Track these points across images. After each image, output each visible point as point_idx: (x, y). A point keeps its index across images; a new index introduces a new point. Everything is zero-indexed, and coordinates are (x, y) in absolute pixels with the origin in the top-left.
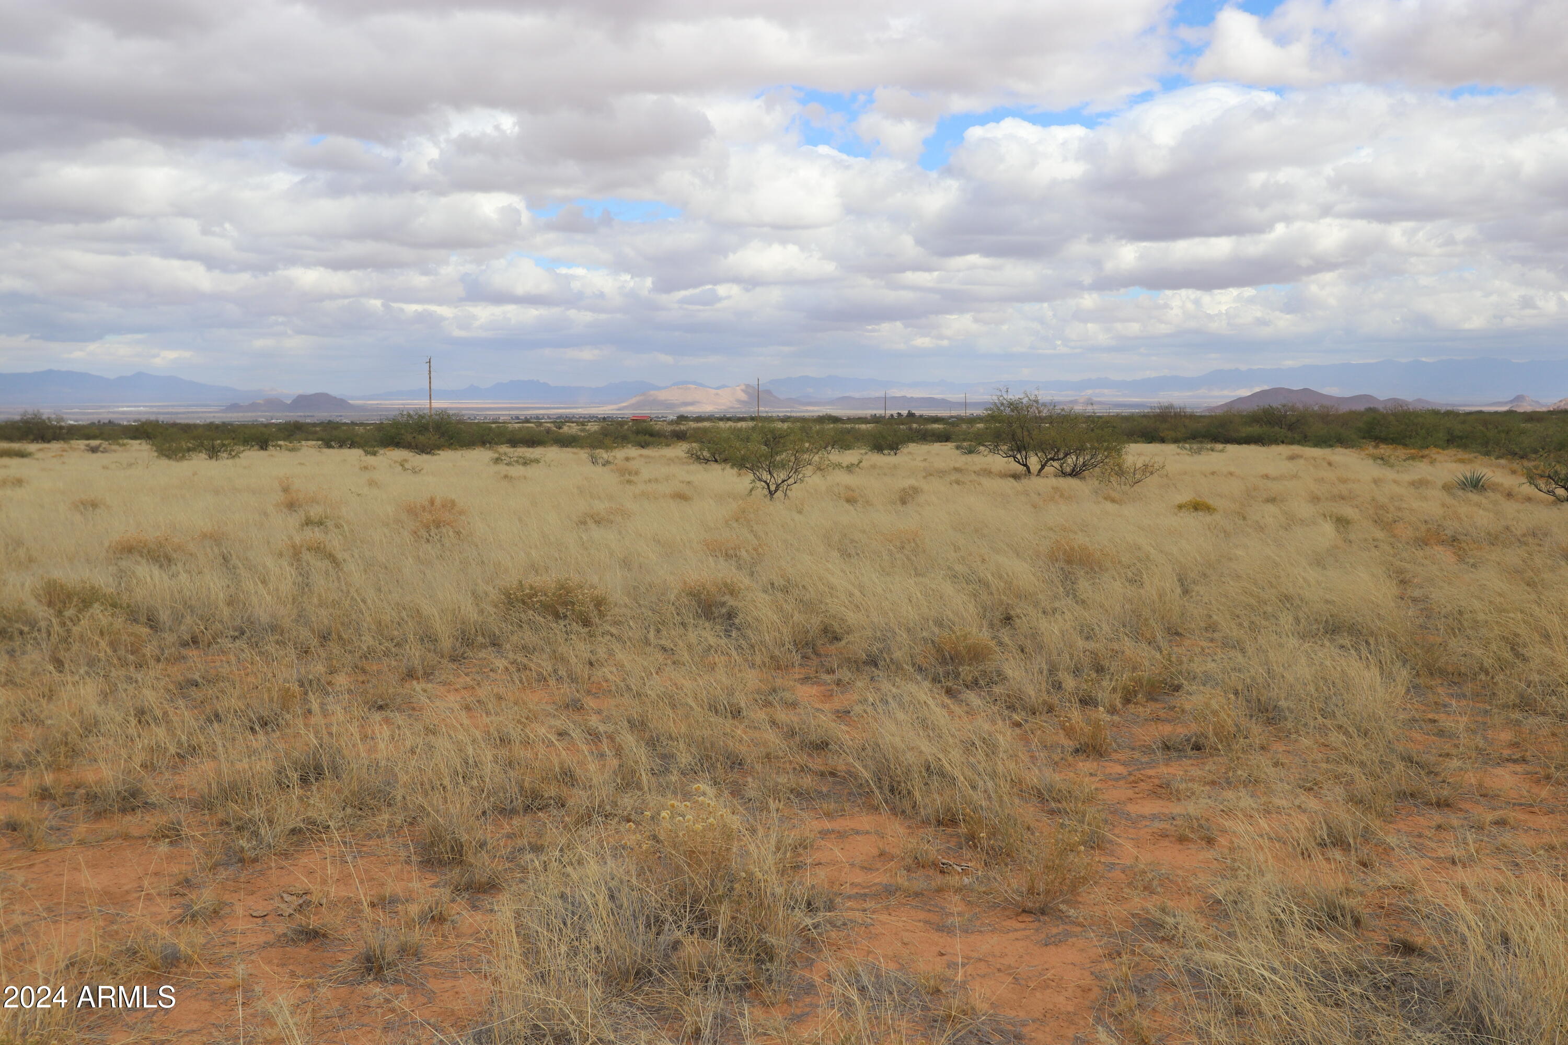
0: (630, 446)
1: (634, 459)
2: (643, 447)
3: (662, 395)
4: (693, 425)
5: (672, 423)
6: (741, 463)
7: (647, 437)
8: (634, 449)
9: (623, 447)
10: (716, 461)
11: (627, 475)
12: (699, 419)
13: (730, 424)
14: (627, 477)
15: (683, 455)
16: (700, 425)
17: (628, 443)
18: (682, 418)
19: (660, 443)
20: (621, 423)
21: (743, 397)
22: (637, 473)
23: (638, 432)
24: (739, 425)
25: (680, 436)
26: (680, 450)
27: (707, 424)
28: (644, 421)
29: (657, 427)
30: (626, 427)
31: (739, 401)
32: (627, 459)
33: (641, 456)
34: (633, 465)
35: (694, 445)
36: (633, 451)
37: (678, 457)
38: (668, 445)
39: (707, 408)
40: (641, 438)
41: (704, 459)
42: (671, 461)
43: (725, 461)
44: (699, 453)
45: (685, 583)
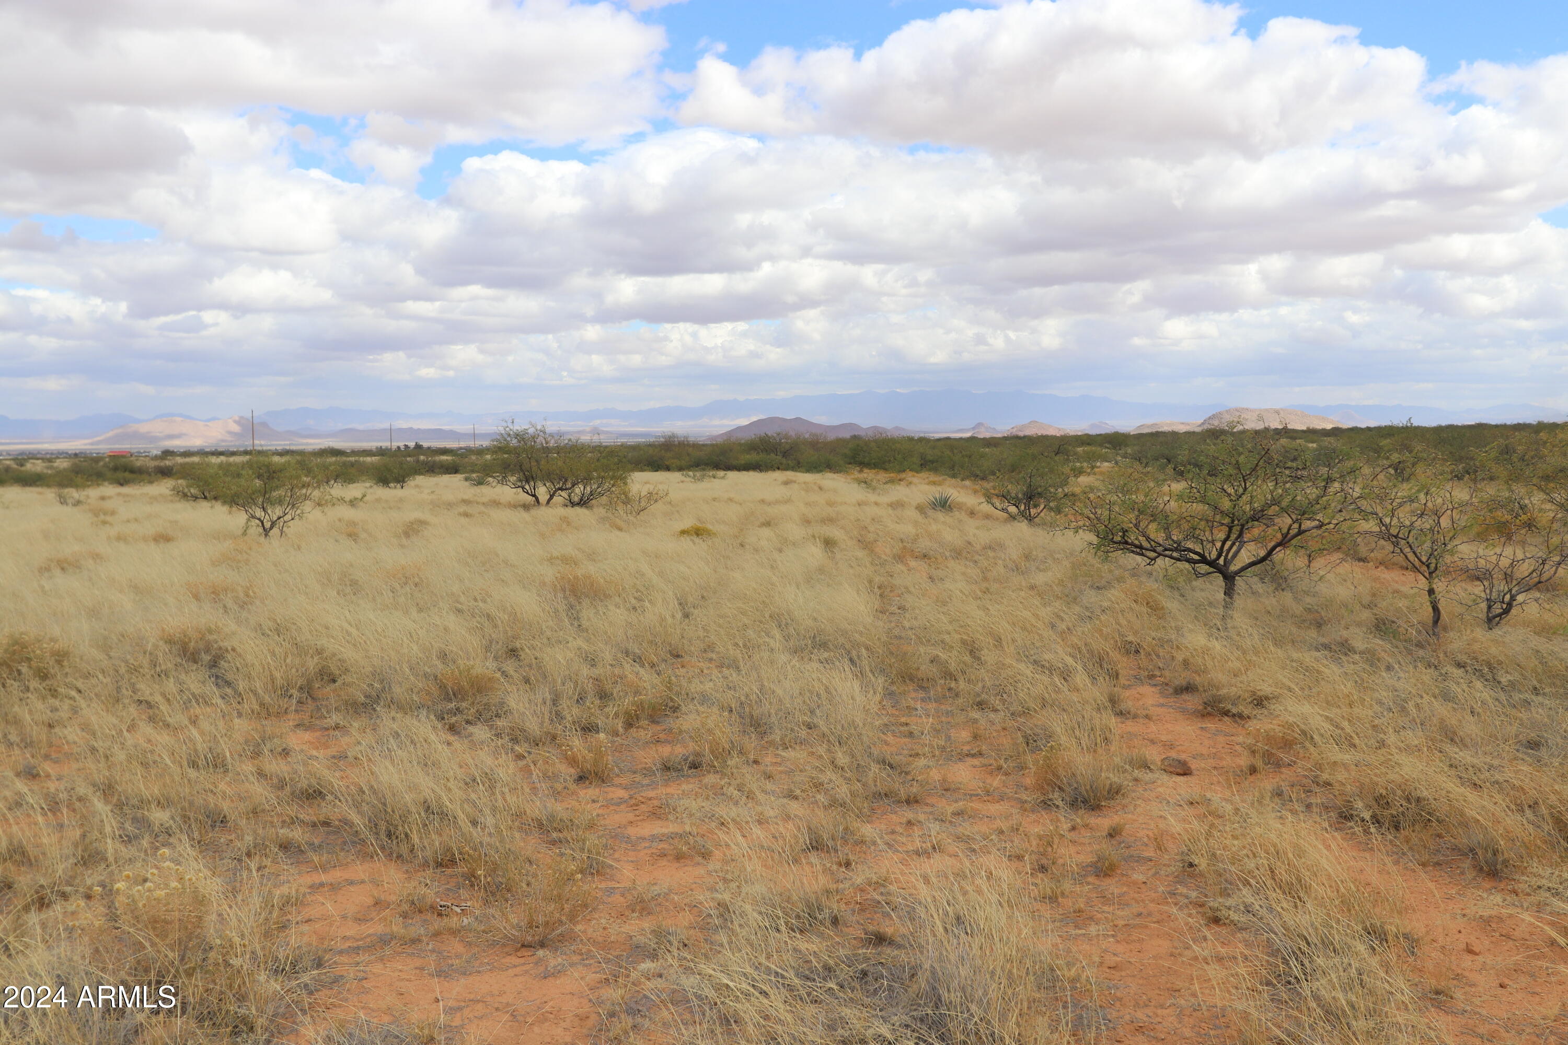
0: (106, 483)
1: (110, 498)
2: (122, 485)
3: (144, 428)
4: (179, 460)
5: (156, 458)
6: (233, 501)
7: (127, 475)
8: (111, 486)
9: (98, 485)
10: (205, 498)
11: (102, 515)
12: (187, 454)
13: (222, 458)
14: (102, 517)
15: (168, 492)
16: (188, 460)
17: (104, 480)
18: (167, 453)
19: (143, 480)
20: (97, 460)
21: (236, 428)
22: (113, 513)
23: (116, 469)
24: (232, 459)
25: (165, 473)
26: (163, 487)
27: (196, 459)
28: (123, 457)
29: (138, 464)
30: (101, 463)
31: (230, 433)
32: (103, 498)
33: (119, 494)
34: (108, 505)
35: (180, 481)
36: (109, 490)
37: (161, 495)
38: (151, 482)
39: (196, 442)
40: (120, 475)
41: (192, 496)
42: (153, 499)
43: (216, 498)
44: (186, 490)
45: (163, 630)
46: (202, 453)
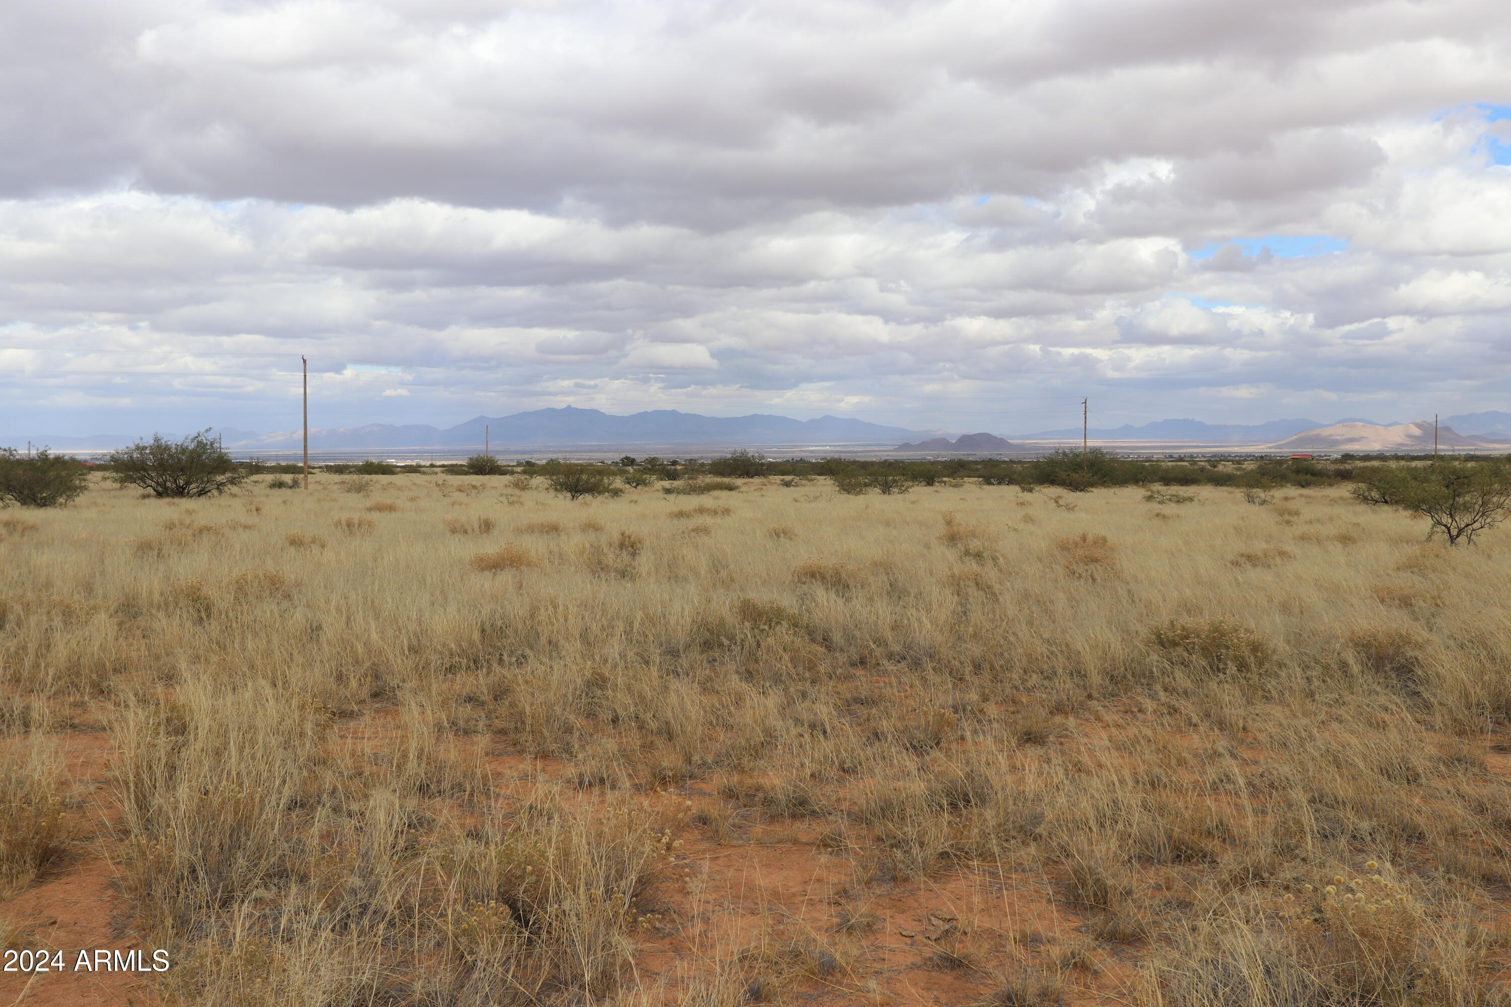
0: (1289, 485)
1: (1293, 498)
2: (1303, 486)
3: (1325, 432)
4: (1359, 464)
5: (1336, 461)
6: (1416, 505)
7: (1308, 477)
8: (1293, 488)
9: (1282, 486)
10: (1386, 502)
11: (1287, 515)
12: (1367, 458)
13: (1403, 463)
14: (1287, 517)
15: (1348, 495)
16: (1368, 464)
17: (1287, 482)
18: (1347, 457)
19: (1323, 483)
20: (1280, 462)
21: (1417, 432)
22: (1297, 513)
23: (1298, 472)
24: (1414, 464)
25: (1344, 476)
26: (1345, 490)
27: (1375, 463)
28: (1305, 460)
29: (1320, 467)
30: (1285, 466)
31: (1410, 436)
32: (1286, 499)
33: (1301, 495)
34: (1292, 505)
35: (1361, 485)
36: (1292, 491)
37: (1341, 498)
38: (1331, 485)
39: (1375, 446)
40: (1302, 477)
41: (1373, 500)
42: (1334, 501)
43: (1397, 503)
44: (1367, 494)
45: (1353, 632)
46: (1381, 457)
